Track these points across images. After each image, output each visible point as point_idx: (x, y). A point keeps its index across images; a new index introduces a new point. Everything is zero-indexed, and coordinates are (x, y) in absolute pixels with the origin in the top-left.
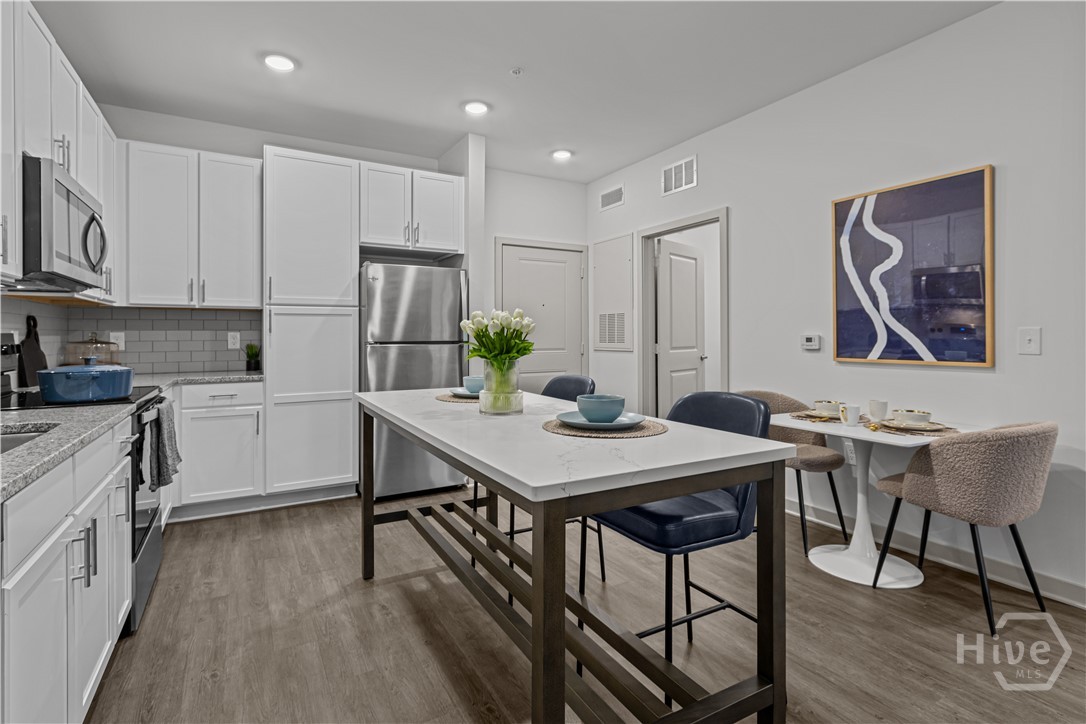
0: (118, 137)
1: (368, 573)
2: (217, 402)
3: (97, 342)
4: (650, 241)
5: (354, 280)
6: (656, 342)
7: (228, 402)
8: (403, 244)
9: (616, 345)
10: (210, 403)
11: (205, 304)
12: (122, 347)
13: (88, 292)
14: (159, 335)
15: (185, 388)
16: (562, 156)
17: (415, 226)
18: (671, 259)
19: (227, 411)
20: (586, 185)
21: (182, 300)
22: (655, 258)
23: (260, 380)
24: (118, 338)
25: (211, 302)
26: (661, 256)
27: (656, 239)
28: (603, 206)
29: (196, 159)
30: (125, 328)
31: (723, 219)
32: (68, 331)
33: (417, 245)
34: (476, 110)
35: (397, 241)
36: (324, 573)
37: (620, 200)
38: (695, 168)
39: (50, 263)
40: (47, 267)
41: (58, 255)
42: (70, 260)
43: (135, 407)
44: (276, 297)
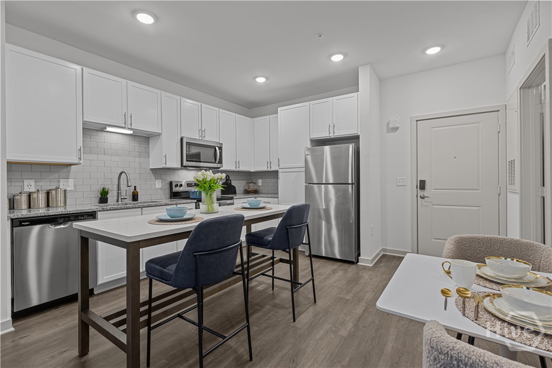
0: (252, 118)
4: (532, 91)
6: (543, 186)
8: (328, 135)
9: (513, 187)
17: (333, 125)
23: (277, 197)
27: (542, 86)
29: (269, 119)
30: (261, 179)
31: (547, 55)
33: (335, 135)
34: (337, 58)
39: (185, 163)
40: (184, 164)
41: (187, 161)
42: (200, 162)
43: (196, 201)
44: (281, 166)
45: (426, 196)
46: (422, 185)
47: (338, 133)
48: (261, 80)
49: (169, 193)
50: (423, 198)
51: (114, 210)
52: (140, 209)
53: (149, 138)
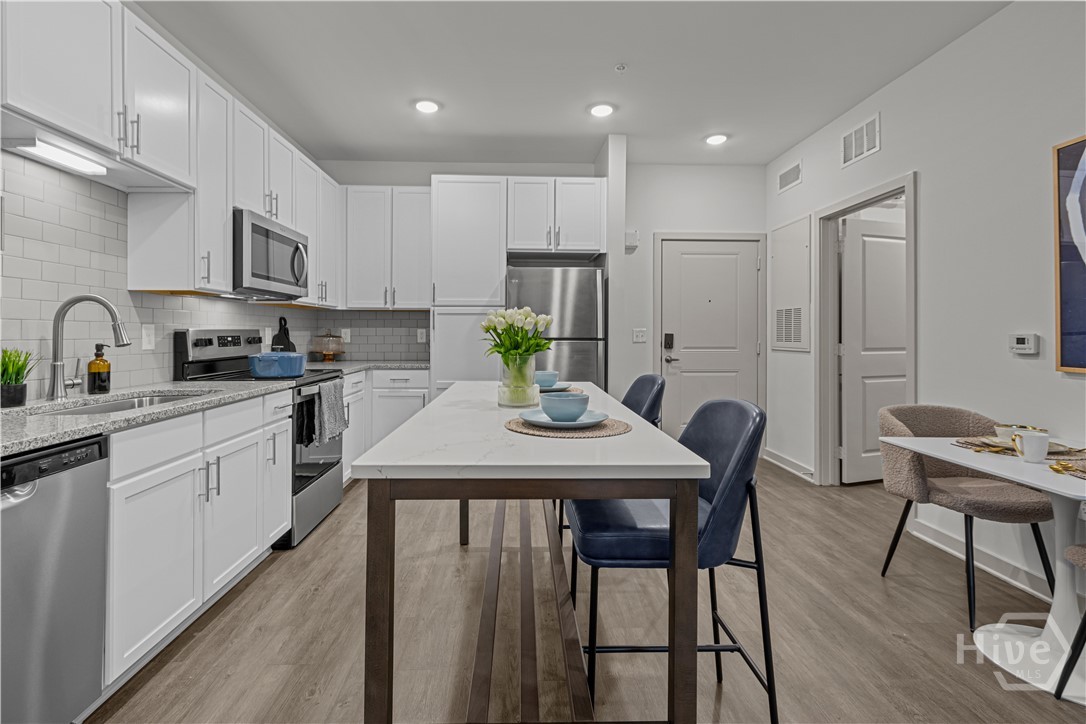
0: (340, 183)
1: (464, 540)
2: (397, 385)
3: (331, 336)
4: (831, 224)
5: (501, 283)
6: (840, 342)
7: (403, 385)
8: (545, 247)
9: (792, 345)
10: (392, 385)
11: (396, 306)
12: (348, 340)
13: (299, 300)
14: (371, 331)
15: (375, 372)
16: (716, 141)
17: (557, 230)
18: (864, 242)
19: (403, 392)
20: (764, 166)
21: (379, 304)
22: (839, 242)
23: (427, 368)
24: (346, 334)
25: (400, 305)
26: (846, 239)
27: (840, 220)
28: (781, 188)
29: (390, 193)
30: (351, 327)
31: (909, 189)
32: (317, 328)
33: (559, 248)
34: (602, 112)
35: (540, 245)
36: (436, 533)
37: (798, 178)
38: (877, 129)
39: (248, 281)
40: (246, 284)
41: (254, 275)
42: (268, 278)
43: (293, 383)
44: (439, 300)
45: (673, 358)
46: (669, 341)
47: (565, 245)
48: (427, 108)
49: (172, 364)
50: (668, 361)
51: (153, 421)
52: (201, 413)
53: (126, 195)
